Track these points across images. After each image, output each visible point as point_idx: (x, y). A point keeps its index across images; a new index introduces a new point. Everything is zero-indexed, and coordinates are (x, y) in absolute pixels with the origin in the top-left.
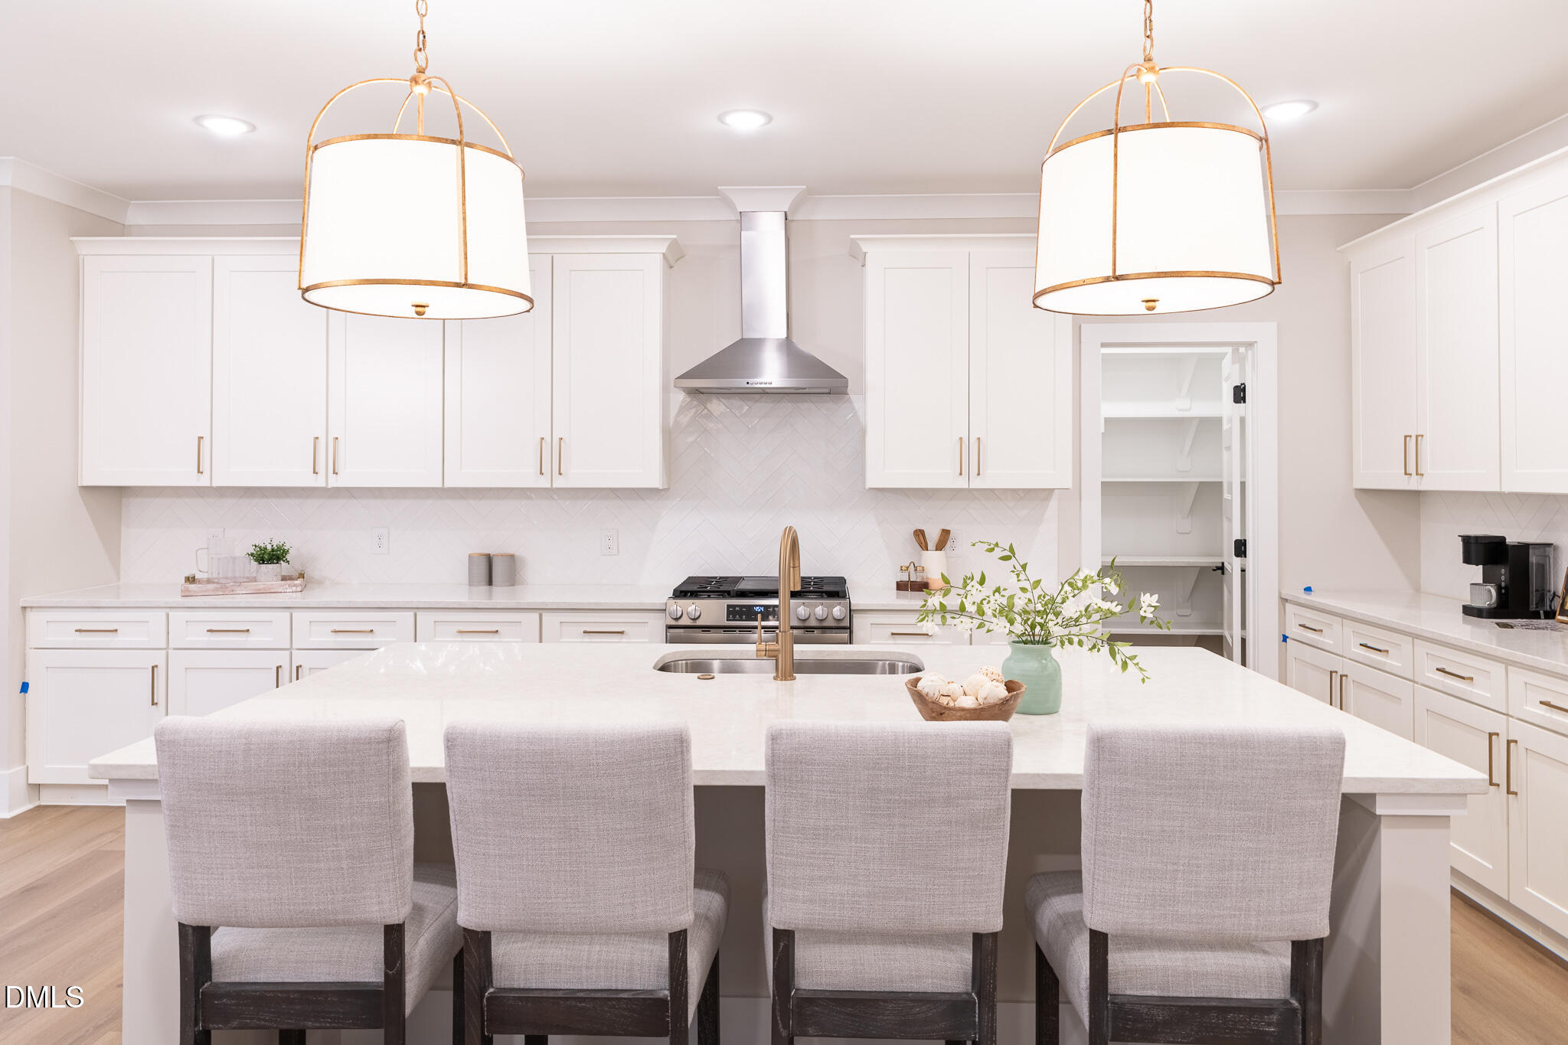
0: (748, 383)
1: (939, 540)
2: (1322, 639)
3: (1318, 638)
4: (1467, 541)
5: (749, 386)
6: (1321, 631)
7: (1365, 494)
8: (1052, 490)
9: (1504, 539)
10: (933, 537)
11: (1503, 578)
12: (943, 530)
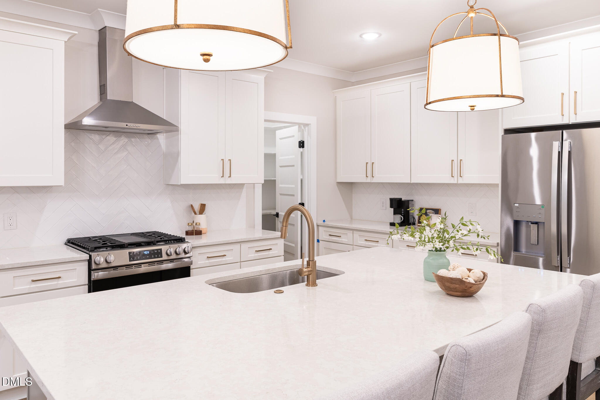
0: (127, 125)
1: (200, 209)
2: (341, 239)
3: (339, 239)
4: (392, 200)
5: (127, 127)
6: (341, 236)
7: (340, 184)
8: (244, 184)
9: (401, 199)
10: (197, 208)
11: (403, 212)
12: (202, 204)
